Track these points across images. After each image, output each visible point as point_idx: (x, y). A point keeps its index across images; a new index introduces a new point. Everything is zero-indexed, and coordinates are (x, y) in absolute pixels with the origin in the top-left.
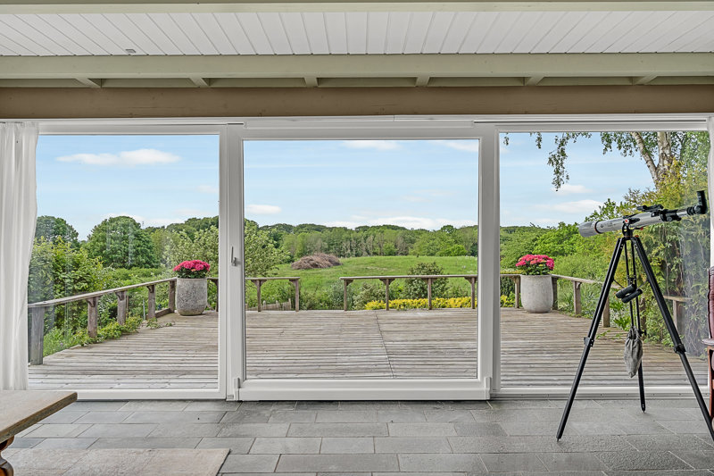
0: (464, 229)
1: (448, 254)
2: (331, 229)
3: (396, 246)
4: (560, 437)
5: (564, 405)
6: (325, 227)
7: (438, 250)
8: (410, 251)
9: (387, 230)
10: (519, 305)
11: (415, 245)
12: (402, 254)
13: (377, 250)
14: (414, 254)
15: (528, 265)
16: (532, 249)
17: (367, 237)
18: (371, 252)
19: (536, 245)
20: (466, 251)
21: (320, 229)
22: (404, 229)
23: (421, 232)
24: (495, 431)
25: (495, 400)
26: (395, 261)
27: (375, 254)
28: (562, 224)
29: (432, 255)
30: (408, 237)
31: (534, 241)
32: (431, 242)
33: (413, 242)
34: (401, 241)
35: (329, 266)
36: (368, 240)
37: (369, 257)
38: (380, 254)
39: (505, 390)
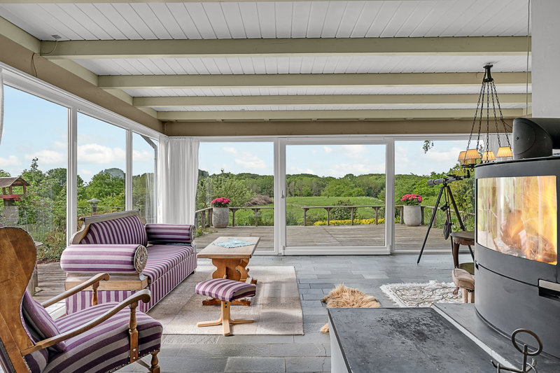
0: (361, 177)
1: (351, 195)
2: (263, 177)
3: (312, 190)
4: (418, 262)
5: (418, 256)
6: (258, 175)
7: (343, 192)
8: (322, 193)
9: (305, 178)
10: (403, 223)
11: (326, 189)
12: (316, 195)
13: (298, 192)
14: (325, 195)
15: (408, 200)
16: (412, 191)
17: (290, 183)
18: (293, 193)
19: (415, 188)
20: (364, 193)
21: (254, 177)
22: (317, 176)
23: (330, 179)
24: (393, 262)
25: (392, 254)
26: (311, 200)
27: (296, 195)
28: (433, 173)
29: (338, 196)
30: (320, 183)
31: (413, 185)
32: (338, 186)
33: (324, 186)
34: (315, 186)
35: (265, 204)
36: (291, 184)
37: (292, 197)
38: (300, 196)
39: (396, 251)
